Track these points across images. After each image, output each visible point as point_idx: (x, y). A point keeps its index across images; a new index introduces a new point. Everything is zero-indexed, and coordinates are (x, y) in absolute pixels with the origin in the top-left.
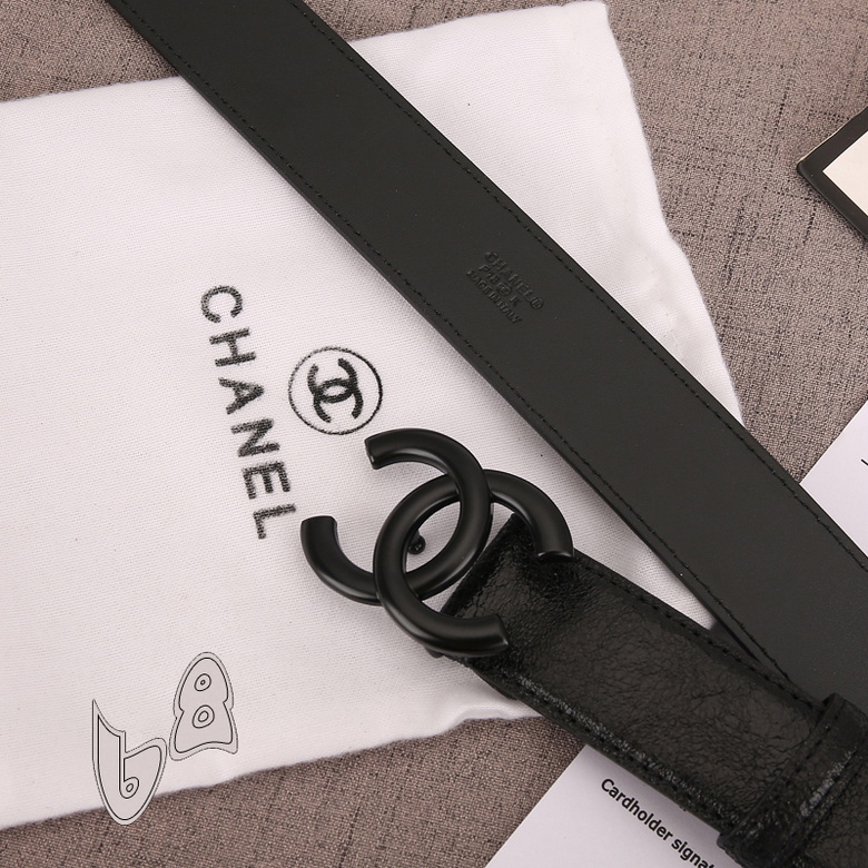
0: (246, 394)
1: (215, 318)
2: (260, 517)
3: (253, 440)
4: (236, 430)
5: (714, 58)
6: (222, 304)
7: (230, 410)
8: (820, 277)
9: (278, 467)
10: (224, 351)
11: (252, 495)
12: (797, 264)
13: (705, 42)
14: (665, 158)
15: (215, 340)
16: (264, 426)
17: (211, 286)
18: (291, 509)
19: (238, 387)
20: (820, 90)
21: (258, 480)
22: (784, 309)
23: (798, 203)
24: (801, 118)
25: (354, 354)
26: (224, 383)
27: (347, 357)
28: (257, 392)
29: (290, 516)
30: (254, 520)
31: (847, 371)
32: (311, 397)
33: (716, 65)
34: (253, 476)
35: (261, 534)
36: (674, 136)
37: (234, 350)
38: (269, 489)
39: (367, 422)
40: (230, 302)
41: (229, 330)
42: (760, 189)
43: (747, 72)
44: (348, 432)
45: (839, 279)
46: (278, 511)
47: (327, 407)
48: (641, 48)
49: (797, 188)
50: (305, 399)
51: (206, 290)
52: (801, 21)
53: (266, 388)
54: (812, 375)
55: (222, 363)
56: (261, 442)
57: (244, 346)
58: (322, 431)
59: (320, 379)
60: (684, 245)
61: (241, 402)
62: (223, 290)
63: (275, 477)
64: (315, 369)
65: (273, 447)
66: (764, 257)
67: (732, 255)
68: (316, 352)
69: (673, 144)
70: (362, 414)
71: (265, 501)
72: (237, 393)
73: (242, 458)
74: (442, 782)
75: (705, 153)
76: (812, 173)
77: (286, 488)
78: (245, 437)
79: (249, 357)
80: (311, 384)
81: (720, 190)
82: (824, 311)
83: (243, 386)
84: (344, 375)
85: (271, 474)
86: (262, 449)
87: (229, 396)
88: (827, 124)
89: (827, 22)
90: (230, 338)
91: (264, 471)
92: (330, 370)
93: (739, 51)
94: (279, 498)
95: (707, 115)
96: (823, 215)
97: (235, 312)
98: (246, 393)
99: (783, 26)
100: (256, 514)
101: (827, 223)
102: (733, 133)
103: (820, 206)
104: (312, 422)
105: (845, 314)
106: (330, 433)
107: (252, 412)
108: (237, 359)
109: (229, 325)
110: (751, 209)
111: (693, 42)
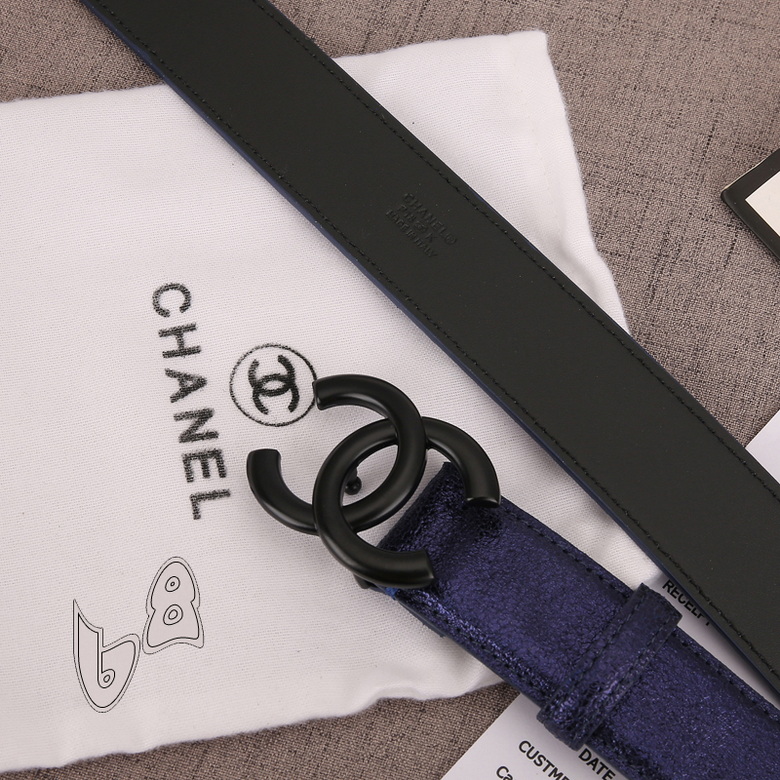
0: (190, 385)
1: (164, 313)
2: (197, 499)
3: (195, 427)
4: (178, 418)
5: (648, 89)
6: (172, 300)
7: (174, 399)
8: (738, 300)
9: (216, 454)
10: (172, 343)
11: (190, 479)
12: (717, 287)
13: (640, 75)
14: (597, 182)
15: (164, 334)
16: (205, 415)
17: (162, 283)
18: (226, 493)
19: (182, 378)
20: (746, 123)
21: (196, 465)
22: (702, 329)
23: (721, 229)
24: (727, 150)
25: (293, 351)
26: (170, 373)
27: (287, 354)
28: (201, 383)
29: (224, 500)
30: (190, 502)
31: (760, 389)
32: (250, 390)
33: (649, 97)
34: (192, 462)
35: (197, 515)
36: (607, 162)
37: (181, 343)
38: (206, 474)
39: (302, 416)
40: (180, 298)
41: (177, 324)
42: (685, 214)
43: (679, 104)
44: (284, 425)
45: (756, 302)
46: (213, 495)
47: (265, 400)
48: (579, 78)
49: (720, 214)
50: (245, 391)
51: (157, 286)
52: (731, 58)
53: (209, 380)
54: (726, 392)
55: (169, 354)
56: (202, 430)
57: (190, 339)
58: (260, 422)
59: (260, 374)
60: (610, 264)
61: (185, 392)
62: (173, 287)
63: (212, 463)
64: (256, 364)
65: (213, 435)
66: (686, 279)
67: (656, 275)
68: (257, 348)
69: (605, 169)
70: (298, 408)
71: (202, 485)
72: (181, 384)
73: (182, 444)
74: (357, 761)
75: (636, 179)
76: (735, 202)
77: (223, 474)
78: (186, 424)
79: (195, 351)
80: (252, 377)
81: (647, 214)
82: (740, 331)
83: (188, 377)
84: (283, 371)
85: (209, 460)
86: (202, 437)
87: (174, 386)
88: (751, 157)
89: (756, 60)
90: (178, 332)
91: (203, 457)
92: (270, 365)
93: (671, 84)
94: (215, 483)
95: (639, 143)
96: (744, 242)
97: (184, 308)
98: (190, 383)
99: (714, 63)
100: (192, 497)
101: (747, 249)
102: (663, 160)
103: (742, 233)
104: (251, 414)
105: (761, 336)
106: (267, 424)
107: (194, 402)
108: (184, 352)
109: (177, 320)
110: (676, 233)
111: (628, 75)
